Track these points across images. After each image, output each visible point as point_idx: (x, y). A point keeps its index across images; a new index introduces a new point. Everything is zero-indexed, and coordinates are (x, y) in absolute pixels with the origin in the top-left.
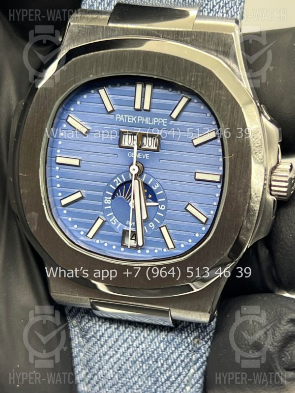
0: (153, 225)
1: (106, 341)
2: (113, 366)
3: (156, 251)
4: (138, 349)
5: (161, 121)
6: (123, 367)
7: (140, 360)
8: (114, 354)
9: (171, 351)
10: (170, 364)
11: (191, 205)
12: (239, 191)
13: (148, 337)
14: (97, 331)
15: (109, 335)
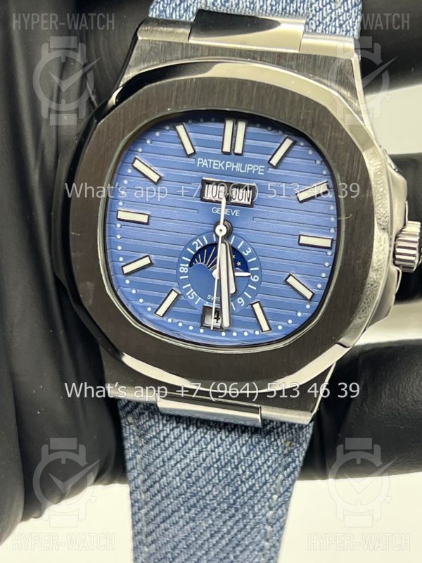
0: (243, 301)
1: (172, 443)
2: (180, 473)
3: (246, 334)
4: (213, 453)
5: (256, 168)
6: (194, 474)
7: (215, 466)
8: (181, 459)
9: (255, 456)
10: (254, 471)
11: (293, 277)
12: (358, 262)
13: (227, 439)
14: (160, 431)
15: (176, 436)
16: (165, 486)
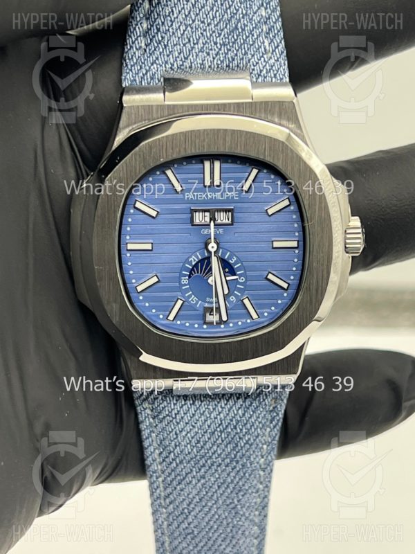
0: (234, 298)
1: (182, 418)
2: (190, 441)
3: (240, 323)
4: (216, 420)
6: (202, 440)
7: (218, 429)
8: (191, 429)
9: (249, 416)
10: (249, 427)
11: (272, 274)
13: (226, 407)
14: (172, 410)
15: (185, 412)
16: (178, 454)
